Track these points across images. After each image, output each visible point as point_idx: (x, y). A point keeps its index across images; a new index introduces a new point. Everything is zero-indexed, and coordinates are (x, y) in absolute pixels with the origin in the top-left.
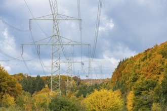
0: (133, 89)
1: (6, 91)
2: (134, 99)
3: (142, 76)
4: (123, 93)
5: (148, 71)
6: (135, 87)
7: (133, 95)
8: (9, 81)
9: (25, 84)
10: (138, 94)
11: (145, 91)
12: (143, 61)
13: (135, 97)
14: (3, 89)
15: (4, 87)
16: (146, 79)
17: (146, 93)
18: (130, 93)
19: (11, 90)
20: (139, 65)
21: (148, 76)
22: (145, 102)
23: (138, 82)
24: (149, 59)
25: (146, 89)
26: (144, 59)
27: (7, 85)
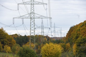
0: (76, 43)
1: (7, 43)
2: (76, 48)
3: (81, 36)
4: (71, 45)
5: (84, 33)
6: (77, 42)
7: (76, 46)
8: (8, 38)
9: (18, 40)
10: (79, 45)
11: (83, 44)
12: (82, 27)
13: (77, 47)
14: (5, 43)
15: (6, 41)
16: (83, 37)
17: (83, 45)
18: (74, 45)
19: (9, 43)
20: (80, 29)
21: (85, 35)
22: (83, 50)
23: (79, 39)
24: (85, 26)
25: (83, 43)
26: (82, 26)
27: (7, 41)
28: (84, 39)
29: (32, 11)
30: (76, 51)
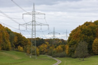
28: (74, 42)
29: (34, 19)
30: (68, 51)
